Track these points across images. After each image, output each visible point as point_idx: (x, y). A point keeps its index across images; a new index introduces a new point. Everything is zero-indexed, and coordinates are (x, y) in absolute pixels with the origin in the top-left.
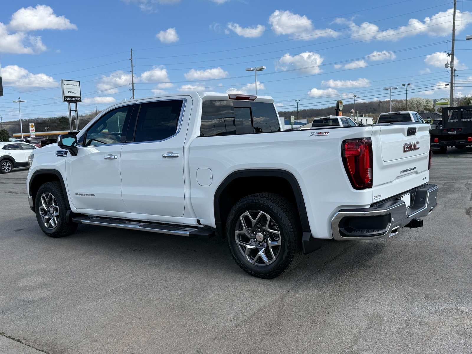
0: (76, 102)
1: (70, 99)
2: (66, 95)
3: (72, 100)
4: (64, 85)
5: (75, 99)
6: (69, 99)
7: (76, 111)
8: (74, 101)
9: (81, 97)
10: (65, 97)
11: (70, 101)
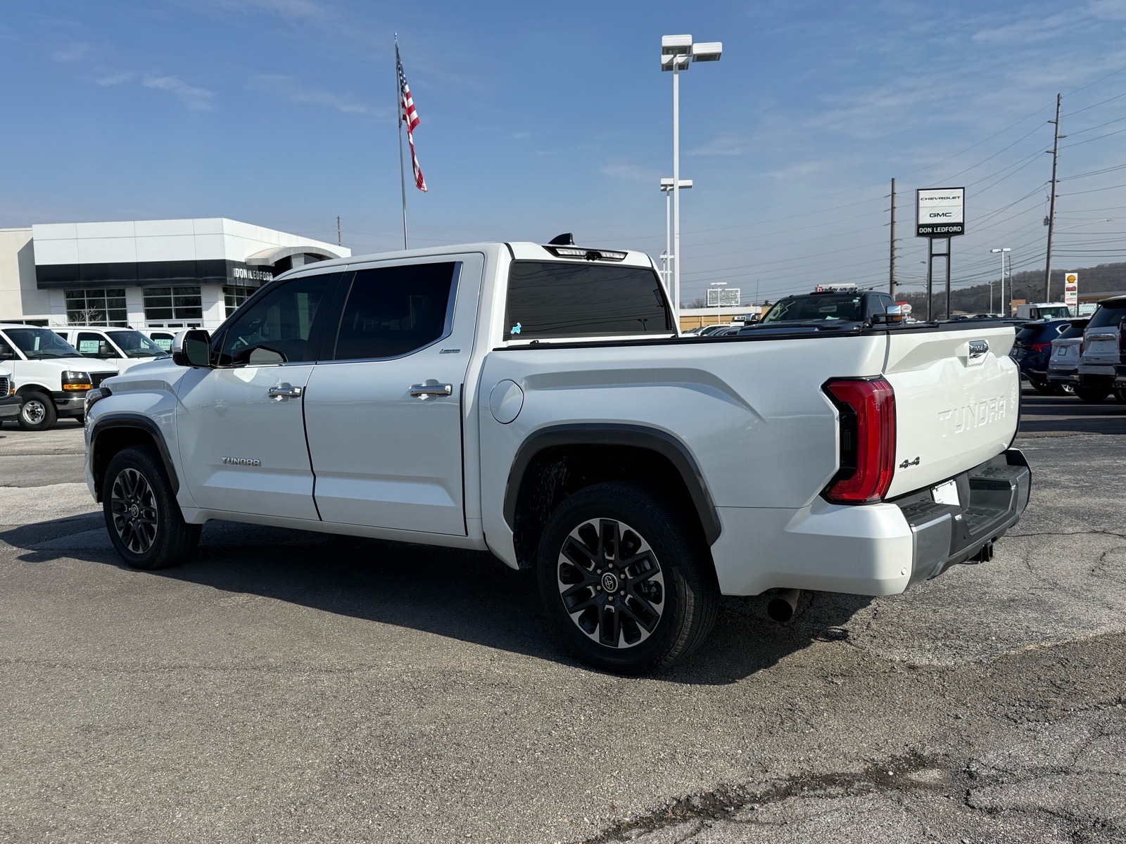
0: (948, 235)
1: (933, 230)
2: (921, 222)
3: (938, 233)
4: (921, 202)
5: (946, 229)
6: (930, 230)
7: (948, 255)
8: (945, 233)
9: (965, 225)
10: (919, 226)
11: (932, 235)
